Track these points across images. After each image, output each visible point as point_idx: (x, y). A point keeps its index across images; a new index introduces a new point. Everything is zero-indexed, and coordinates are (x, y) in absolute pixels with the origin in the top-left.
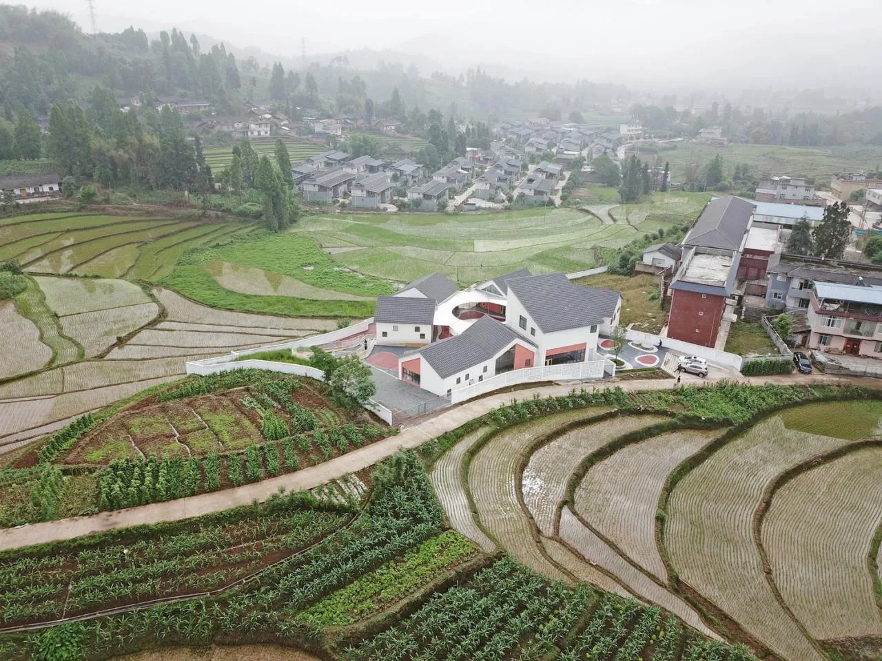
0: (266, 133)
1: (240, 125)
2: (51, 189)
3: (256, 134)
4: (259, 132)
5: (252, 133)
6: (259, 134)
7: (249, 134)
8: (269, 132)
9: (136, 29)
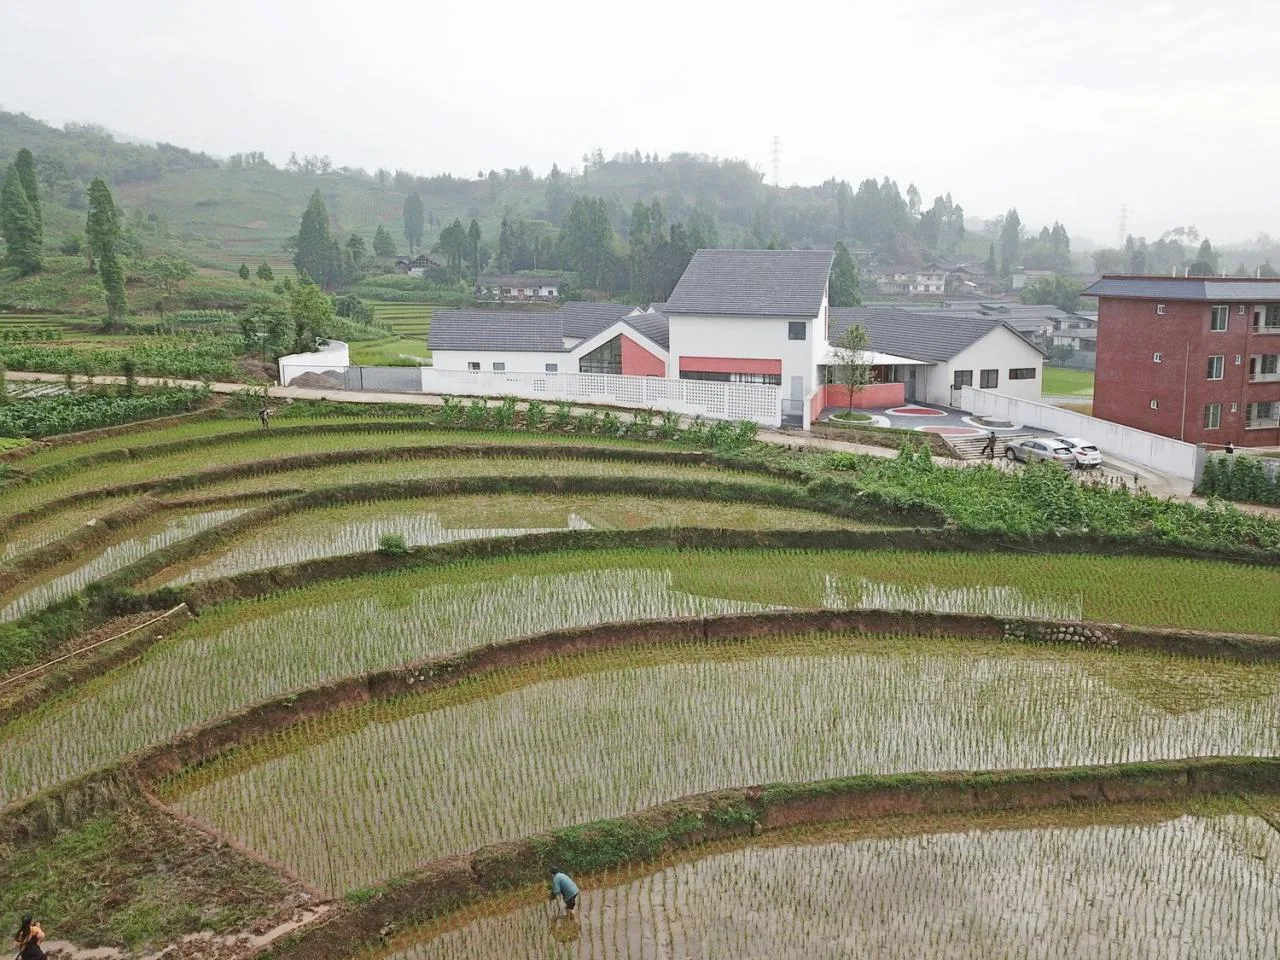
0: (938, 288)
1: (904, 277)
2: (551, 293)
3: (921, 289)
4: (927, 286)
5: (915, 288)
6: (927, 289)
7: (911, 288)
8: (942, 289)
9: (838, 180)
